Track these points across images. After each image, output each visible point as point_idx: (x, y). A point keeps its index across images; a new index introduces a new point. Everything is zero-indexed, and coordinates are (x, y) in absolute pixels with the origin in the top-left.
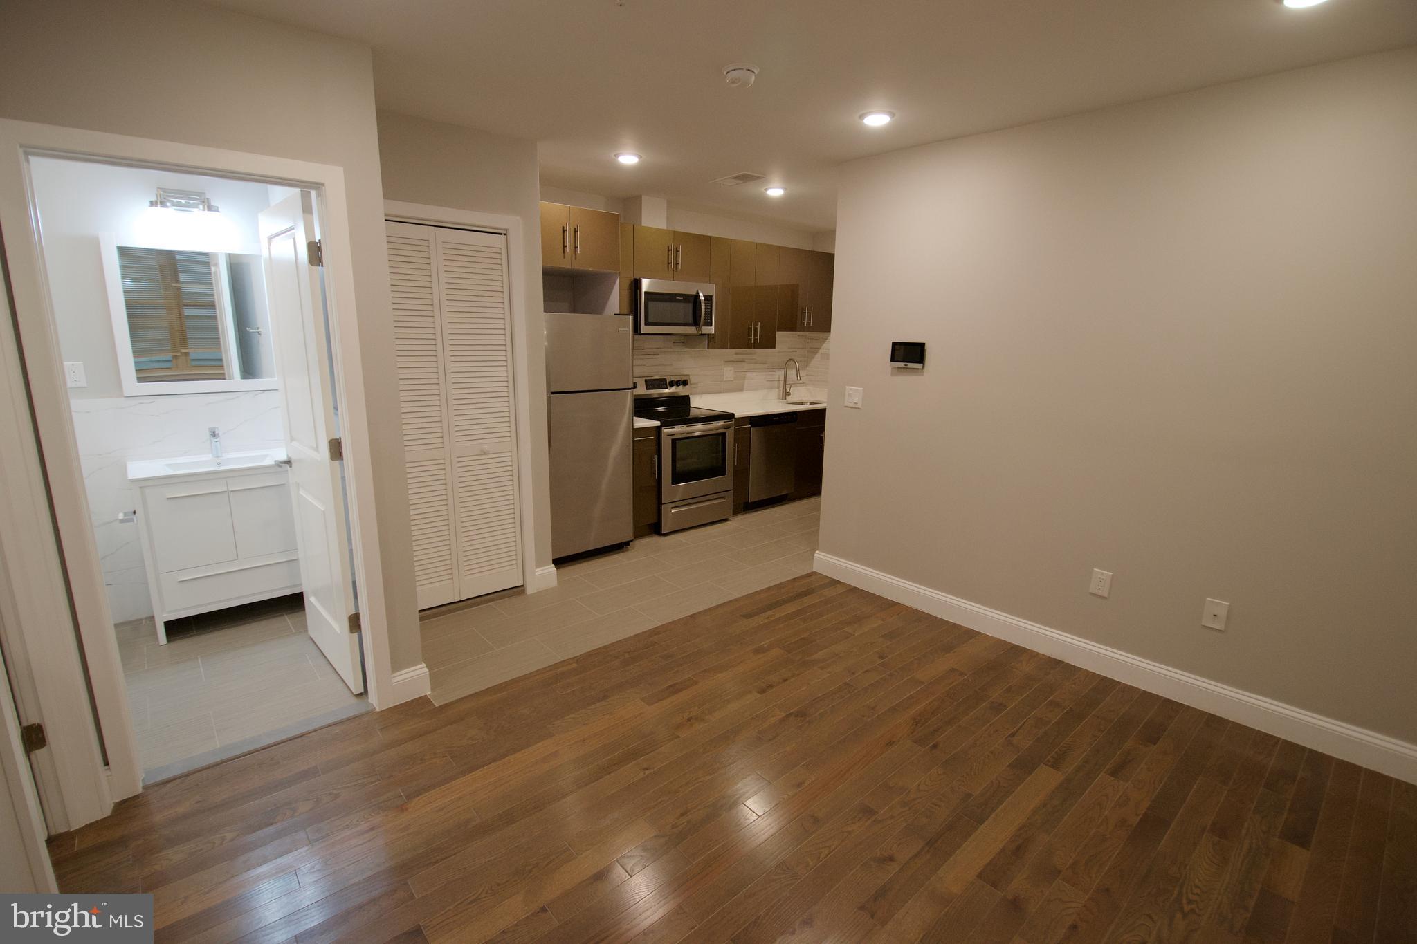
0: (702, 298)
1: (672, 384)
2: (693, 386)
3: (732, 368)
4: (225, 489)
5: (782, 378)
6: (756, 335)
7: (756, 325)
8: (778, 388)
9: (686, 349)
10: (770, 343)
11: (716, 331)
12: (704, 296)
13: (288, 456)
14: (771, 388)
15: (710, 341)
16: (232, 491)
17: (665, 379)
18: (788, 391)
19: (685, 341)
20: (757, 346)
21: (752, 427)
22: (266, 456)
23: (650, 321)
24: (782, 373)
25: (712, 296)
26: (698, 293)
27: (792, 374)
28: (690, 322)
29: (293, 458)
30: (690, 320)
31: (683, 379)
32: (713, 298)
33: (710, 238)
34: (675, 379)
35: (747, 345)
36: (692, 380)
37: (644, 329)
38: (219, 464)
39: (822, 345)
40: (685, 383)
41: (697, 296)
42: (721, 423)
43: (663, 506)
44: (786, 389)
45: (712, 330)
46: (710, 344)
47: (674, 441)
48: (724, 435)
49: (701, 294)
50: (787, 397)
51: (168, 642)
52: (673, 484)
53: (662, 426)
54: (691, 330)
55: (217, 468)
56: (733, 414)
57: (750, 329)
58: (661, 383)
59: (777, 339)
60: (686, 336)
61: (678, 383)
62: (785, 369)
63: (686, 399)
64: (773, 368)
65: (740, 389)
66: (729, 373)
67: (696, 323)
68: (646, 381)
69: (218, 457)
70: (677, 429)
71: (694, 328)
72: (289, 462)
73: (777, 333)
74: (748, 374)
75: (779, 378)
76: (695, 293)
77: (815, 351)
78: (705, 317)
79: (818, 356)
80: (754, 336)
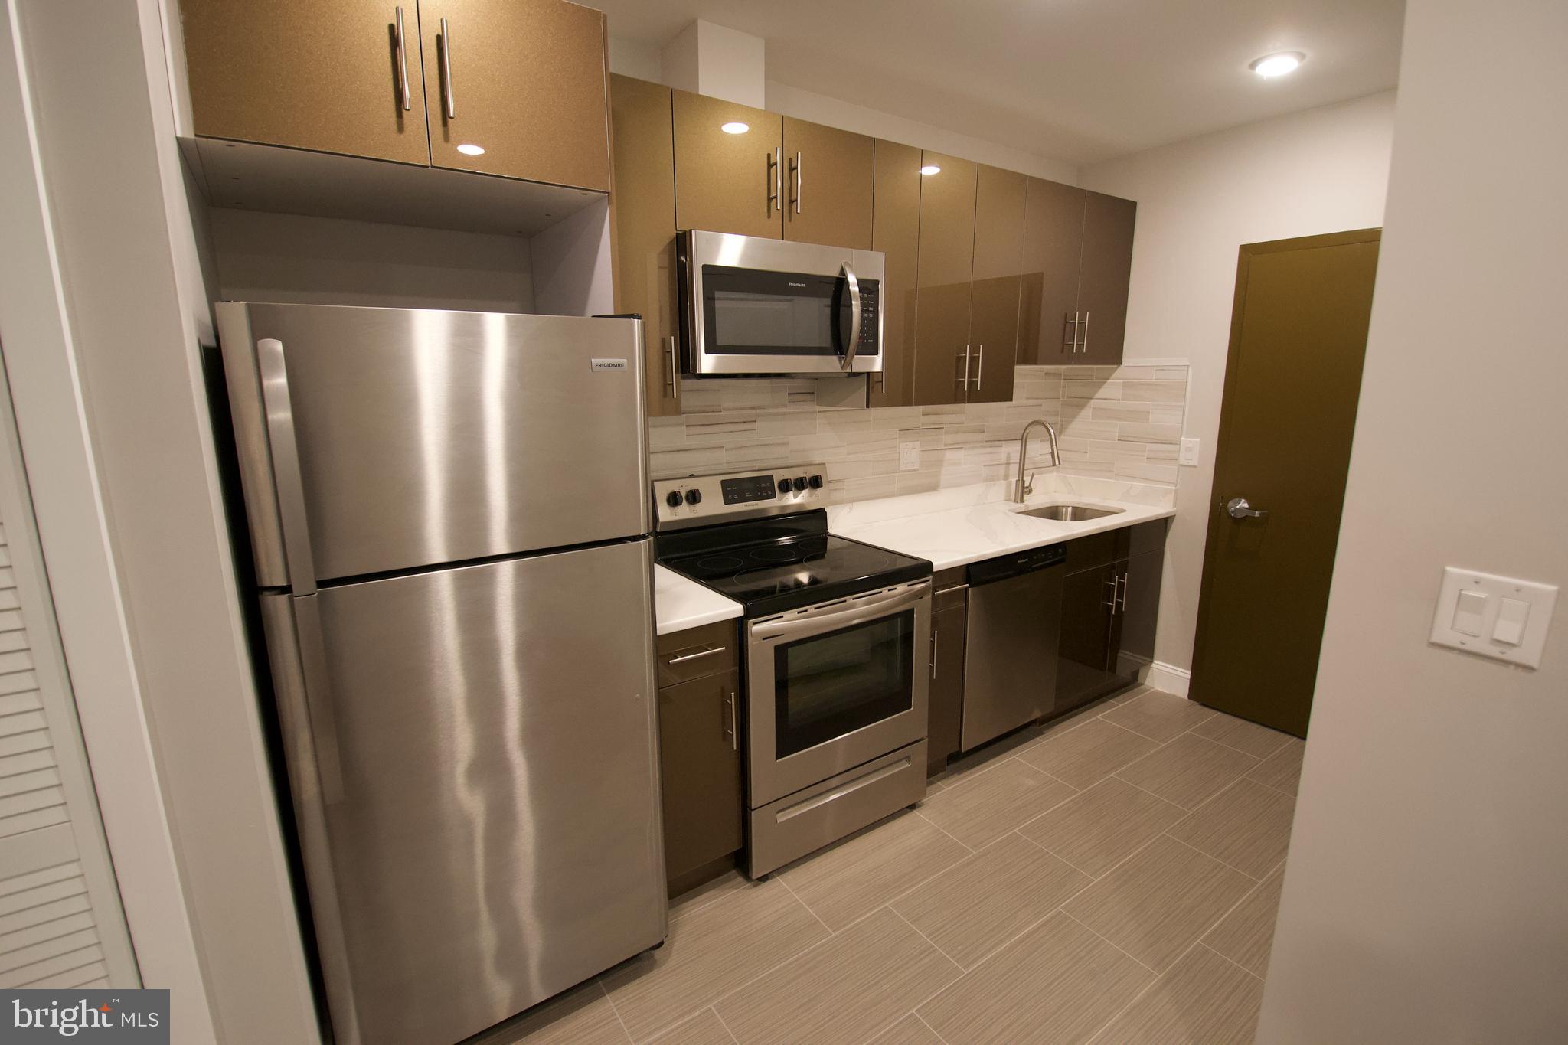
0: (854, 288)
1: (785, 486)
2: (832, 486)
3: (917, 444)
5: (1016, 457)
6: (973, 372)
7: (974, 350)
8: (1006, 477)
9: (818, 408)
10: (1000, 391)
11: (887, 361)
12: (860, 282)
14: (991, 479)
15: (871, 387)
17: (771, 477)
18: (1027, 484)
19: (817, 388)
20: (975, 397)
21: (970, 586)
23: (719, 342)
24: (1014, 449)
25: (877, 282)
26: (843, 272)
27: (1038, 450)
28: (824, 345)
30: (826, 340)
31: (807, 473)
32: (881, 286)
33: (874, 141)
34: (791, 475)
35: (956, 395)
36: (830, 474)
37: (707, 363)
39: (1096, 392)
40: (816, 483)
41: (841, 282)
42: (901, 588)
43: (753, 813)
44: (1023, 482)
45: (877, 364)
46: (872, 395)
47: (781, 652)
48: (908, 615)
49: (852, 279)
50: (1026, 497)
52: (777, 759)
53: (749, 614)
54: (830, 364)
56: (930, 564)
57: (960, 360)
58: (761, 487)
59: (1015, 381)
60: (816, 378)
61: (800, 485)
62: (1023, 440)
63: (820, 515)
64: (996, 441)
65: (933, 488)
66: (910, 453)
67: (838, 346)
68: (725, 484)
70: (789, 622)
71: (835, 358)
73: (1017, 367)
74: (950, 455)
75: (1008, 457)
76: (835, 273)
77: (1079, 403)
78: (862, 331)
79: (1086, 413)
80: (970, 376)
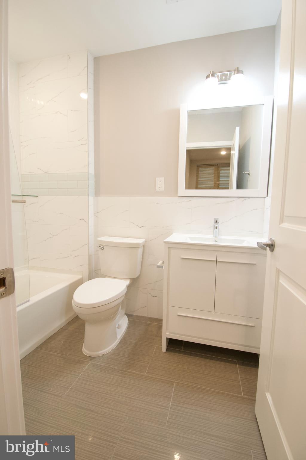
4: (215, 260)
13: (271, 239)
16: (219, 262)
22: (244, 241)
29: (278, 242)
38: (216, 241)
51: (167, 350)
55: (214, 243)
69: (216, 237)
72: (271, 246)
